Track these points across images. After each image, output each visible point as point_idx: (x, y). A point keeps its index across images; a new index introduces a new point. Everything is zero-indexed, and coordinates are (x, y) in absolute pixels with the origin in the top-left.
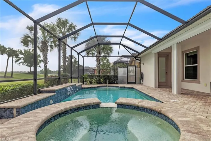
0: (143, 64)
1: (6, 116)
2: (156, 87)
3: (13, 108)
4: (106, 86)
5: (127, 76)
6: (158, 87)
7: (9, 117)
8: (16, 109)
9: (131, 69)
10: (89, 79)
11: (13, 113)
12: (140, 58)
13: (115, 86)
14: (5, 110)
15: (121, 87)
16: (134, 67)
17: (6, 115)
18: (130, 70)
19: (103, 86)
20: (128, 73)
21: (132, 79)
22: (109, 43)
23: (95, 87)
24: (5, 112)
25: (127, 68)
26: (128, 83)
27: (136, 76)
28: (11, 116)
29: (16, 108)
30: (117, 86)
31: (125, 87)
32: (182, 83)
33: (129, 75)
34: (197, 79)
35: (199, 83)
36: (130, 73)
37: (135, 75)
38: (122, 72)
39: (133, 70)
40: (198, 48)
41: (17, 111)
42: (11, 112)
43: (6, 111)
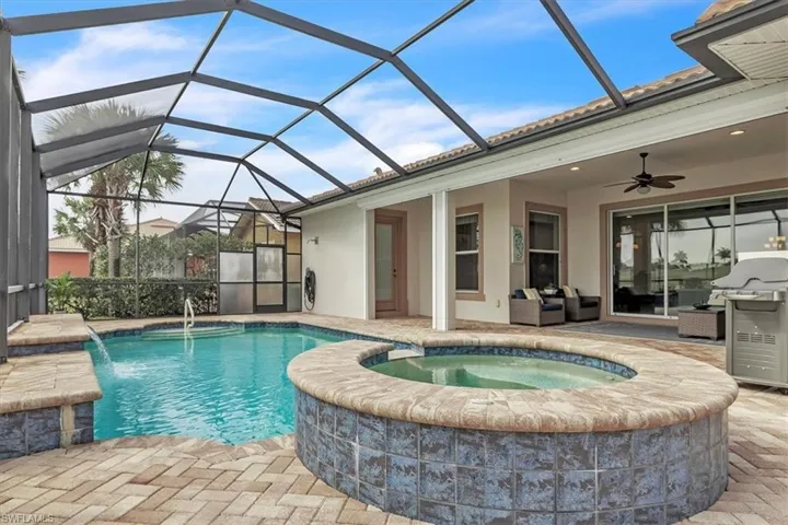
0: (316, 242)
1: (20, 448)
2: (370, 318)
3: (58, 408)
4: (181, 325)
5: (255, 283)
6: (377, 318)
7: (37, 447)
8: (76, 410)
9: (269, 257)
10: (72, 299)
11: (58, 429)
12: (300, 218)
13: (219, 323)
14: (12, 420)
15: (248, 326)
16: (281, 250)
17: (18, 441)
18: (266, 259)
19: (165, 324)
20: (258, 273)
21: (271, 296)
22: (169, 148)
23: (139, 329)
24: (15, 431)
25: (255, 253)
26: (258, 309)
27: (285, 282)
28: (49, 440)
29: (76, 406)
30: (228, 320)
31: (263, 324)
32: (457, 301)
33: (263, 280)
34: (477, 289)
35: (482, 298)
36: (265, 268)
37: (281, 280)
38: (232, 266)
39: (276, 260)
40: (480, 207)
41: (77, 418)
42: (50, 423)
43: (19, 424)
